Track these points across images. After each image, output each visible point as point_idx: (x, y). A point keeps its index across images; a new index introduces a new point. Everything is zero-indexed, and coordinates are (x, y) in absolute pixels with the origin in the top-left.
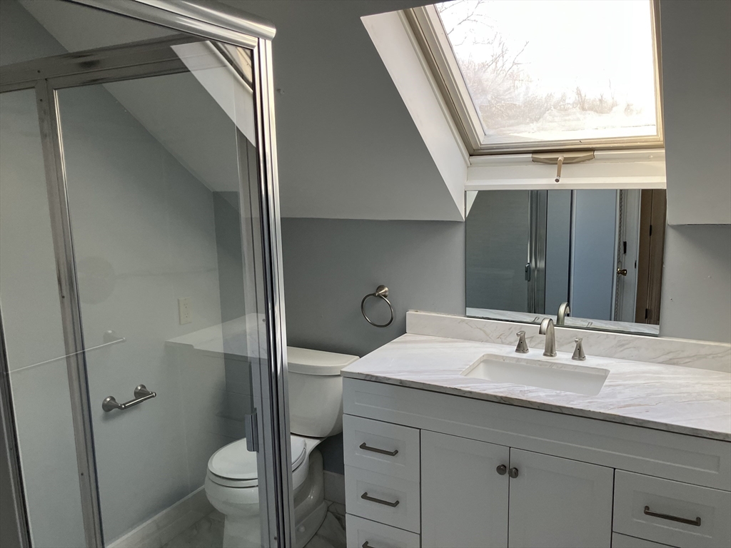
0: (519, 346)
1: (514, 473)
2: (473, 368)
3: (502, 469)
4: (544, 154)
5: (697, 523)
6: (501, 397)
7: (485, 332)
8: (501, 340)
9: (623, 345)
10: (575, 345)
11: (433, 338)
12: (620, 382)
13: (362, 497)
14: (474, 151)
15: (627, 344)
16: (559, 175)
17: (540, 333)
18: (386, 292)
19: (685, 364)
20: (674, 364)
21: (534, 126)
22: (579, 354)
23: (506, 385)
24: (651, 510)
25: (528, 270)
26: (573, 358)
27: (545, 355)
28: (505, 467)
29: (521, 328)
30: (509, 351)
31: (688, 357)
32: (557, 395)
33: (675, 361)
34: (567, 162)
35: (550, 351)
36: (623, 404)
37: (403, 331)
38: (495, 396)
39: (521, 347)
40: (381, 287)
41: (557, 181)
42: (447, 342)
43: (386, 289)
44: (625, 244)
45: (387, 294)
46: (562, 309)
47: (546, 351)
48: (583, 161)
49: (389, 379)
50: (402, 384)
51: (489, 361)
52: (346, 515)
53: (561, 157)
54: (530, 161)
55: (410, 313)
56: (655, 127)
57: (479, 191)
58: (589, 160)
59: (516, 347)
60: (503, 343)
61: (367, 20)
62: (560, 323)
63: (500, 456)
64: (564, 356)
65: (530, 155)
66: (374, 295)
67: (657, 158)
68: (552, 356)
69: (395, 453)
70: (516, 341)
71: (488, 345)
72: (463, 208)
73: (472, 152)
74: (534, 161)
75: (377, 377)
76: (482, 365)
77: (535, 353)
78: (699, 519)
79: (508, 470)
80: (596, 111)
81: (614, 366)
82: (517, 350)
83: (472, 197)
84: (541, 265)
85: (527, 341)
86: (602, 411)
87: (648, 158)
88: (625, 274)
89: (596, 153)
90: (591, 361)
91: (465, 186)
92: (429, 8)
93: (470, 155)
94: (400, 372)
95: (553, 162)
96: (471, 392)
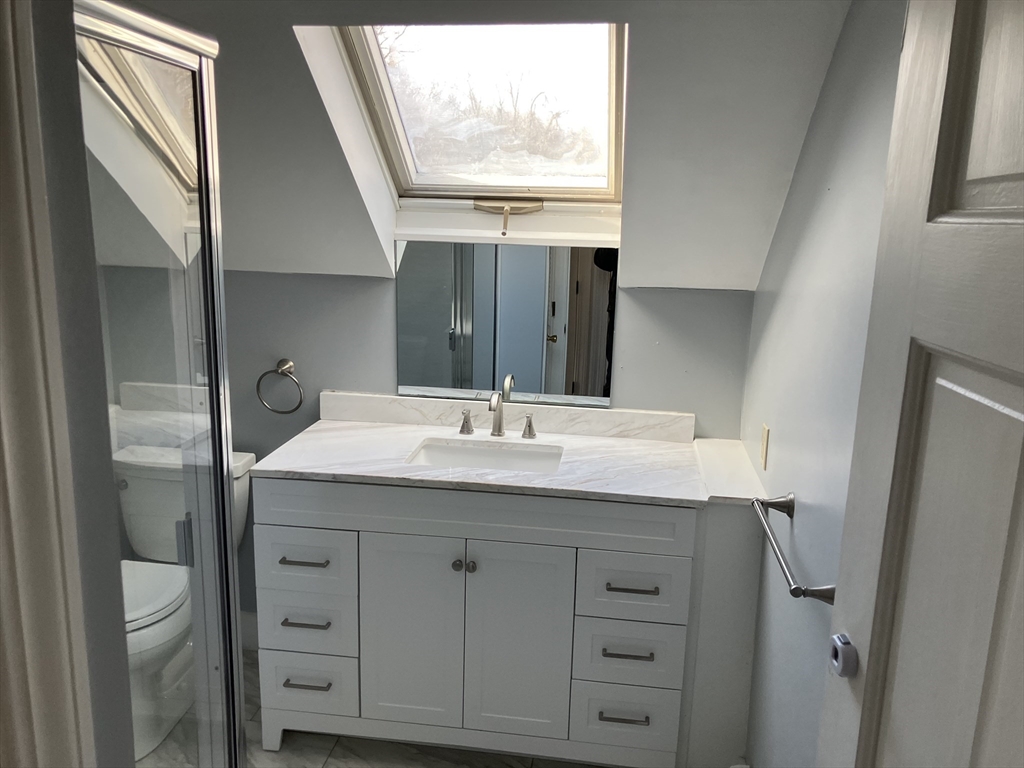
0: (463, 427)
1: (472, 567)
2: (415, 455)
3: (457, 565)
4: (488, 201)
5: (656, 592)
6: (457, 483)
7: (421, 412)
8: (440, 420)
9: (573, 420)
10: (524, 422)
11: (358, 423)
12: (576, 458)
13: (283, 624)
14: (404, 192)
15: (579, 417)
16: (505, 227)
17: (490, 410)
18: (291, 367)
19: (635, 436)
20: (624, 437)
21: (476, 166)
22: (529, 432)
23: (460, 469)
24: (613, 586)
25: (452, 336)
26: (523, 436)
27: (492, 435)
28: (460, 561)
29: (464, 406)
30: (452, 432)
31: (639, 428)
32: (517, 476)
33: (626, 433)
34: (515, 212)
35: (498, 430)
36: (583, 480)
37: (315, 417)
38: (450, 483)
39: (466, 428)
40: (283, 362)
41: (504, 234)
42: (376, 427)
43: (291, 363)
44: (554, 304)
45: (292, 370)
46: (508, 381)
47: (494, 430)
48: (531, 212)
49: (318, 474)
50: (336, 480)
51: (431, 446)
52: (259, 651)
53: (507, 206)
54: (470, 209)
55: (325, 395)
56: (606, 179)
57: (408, 242)
58: (537, 211)
59: (460, 429)
60: (443, 425)
61: (300, 31)
62: (504, 397)
63: (456, 550)
64: (513, 435)
65: (471, 202)
66: (276, 371)
67: (609, 213)
68: (499, 435)
69: (325, 564)
70: (459, 421)
71: (427, 428)
72: (393, 261)
73: (402, 193)
74: (477, 208)
75: (301, 474)
76: (423, 451)
77: (482, 433)
78: (657, 588)
79: (464, 565)
80: (545, 155)
81: (568, 442)
82: (462, 432)
83: (402, 247)
84: (468, 329)
85: (472, 420)
86: (565, 488)
87: (598, 213)
88: (555, 341)
89: (545, 204)
90: (542, 438)
91: (395, 234)
92: (368, 29)
93: (400, 197)
94: (330, 465)
95: (499, 211)
96: (422, 481)
